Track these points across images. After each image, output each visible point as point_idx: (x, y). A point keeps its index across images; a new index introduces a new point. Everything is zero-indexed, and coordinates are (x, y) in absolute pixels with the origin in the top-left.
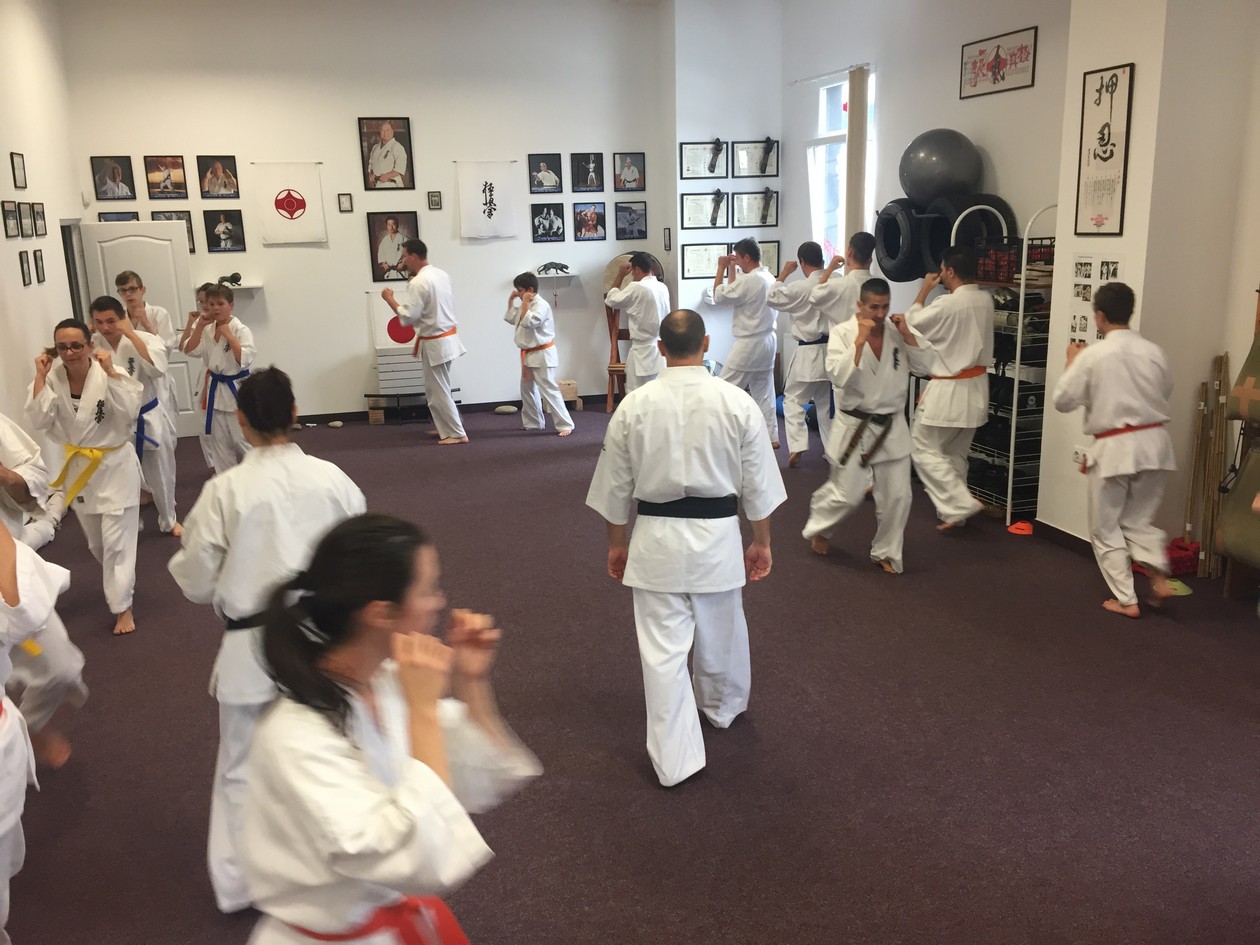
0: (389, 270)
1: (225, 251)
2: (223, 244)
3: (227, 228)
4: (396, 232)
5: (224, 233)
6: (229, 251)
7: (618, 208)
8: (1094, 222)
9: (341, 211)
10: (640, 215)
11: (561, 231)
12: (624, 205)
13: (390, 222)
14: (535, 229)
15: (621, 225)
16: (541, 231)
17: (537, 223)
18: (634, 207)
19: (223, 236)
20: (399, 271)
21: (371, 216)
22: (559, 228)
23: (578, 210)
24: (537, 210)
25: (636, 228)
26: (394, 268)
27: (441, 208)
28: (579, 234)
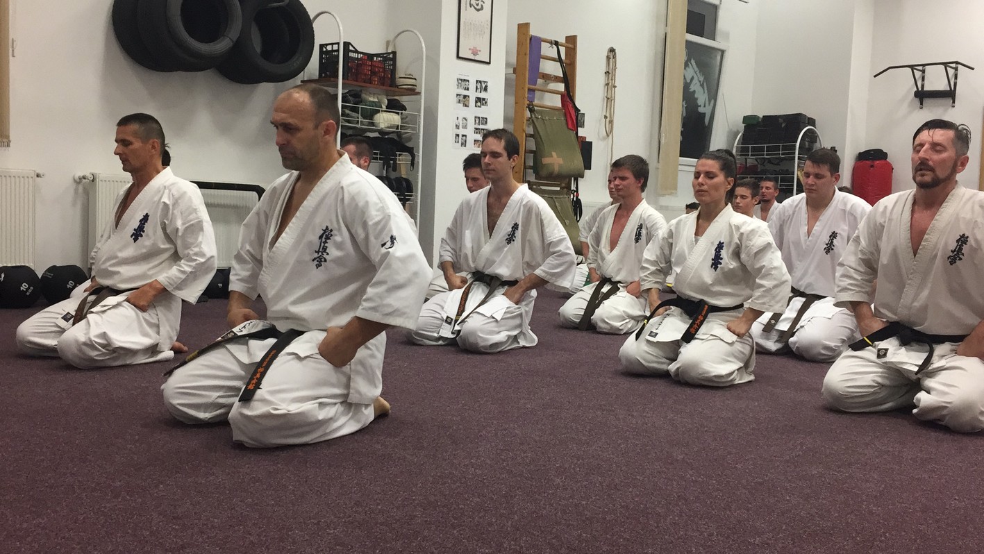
8: (471, 51)
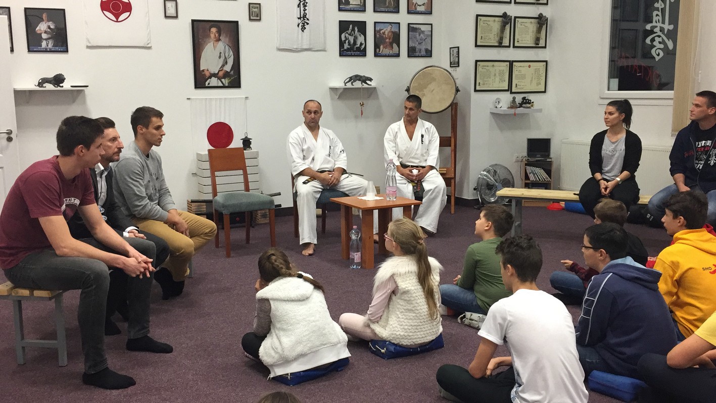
0: (210, 77)
1: (46, 51)
2: (44, 44)
3: (49, 27)
4: (219, 40)
5: (45, 32)
6: (51, 51)
7: (411, 28)
9: (166, 17)
10: (428, 36)
11: (363, 46)
12: (415, 26)
13: (214, 30)
14: (341, 44)
15: (411, 44)
16: (346, 46)
17: (343, 39)
18: (423, 28)
19: (44, 36)
20: (220, 79)
21: (195, 23)
22: (361, 44)
23: (377, 29)
24: (344, 26)
25: (423, 47)
26: (215, 75)
27: (260, 20)
28: (378, 50)
